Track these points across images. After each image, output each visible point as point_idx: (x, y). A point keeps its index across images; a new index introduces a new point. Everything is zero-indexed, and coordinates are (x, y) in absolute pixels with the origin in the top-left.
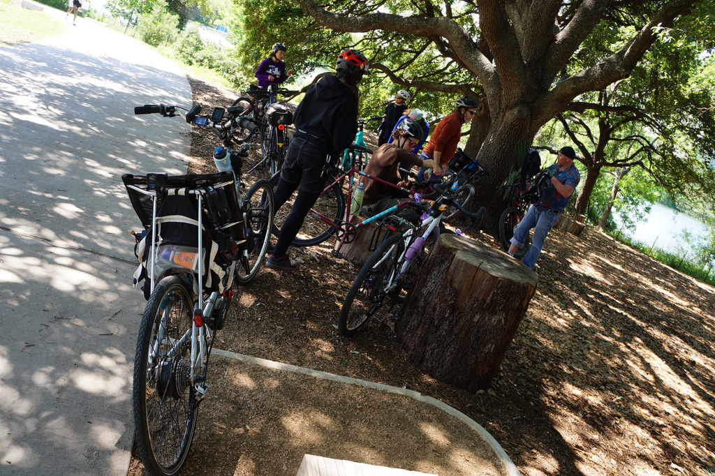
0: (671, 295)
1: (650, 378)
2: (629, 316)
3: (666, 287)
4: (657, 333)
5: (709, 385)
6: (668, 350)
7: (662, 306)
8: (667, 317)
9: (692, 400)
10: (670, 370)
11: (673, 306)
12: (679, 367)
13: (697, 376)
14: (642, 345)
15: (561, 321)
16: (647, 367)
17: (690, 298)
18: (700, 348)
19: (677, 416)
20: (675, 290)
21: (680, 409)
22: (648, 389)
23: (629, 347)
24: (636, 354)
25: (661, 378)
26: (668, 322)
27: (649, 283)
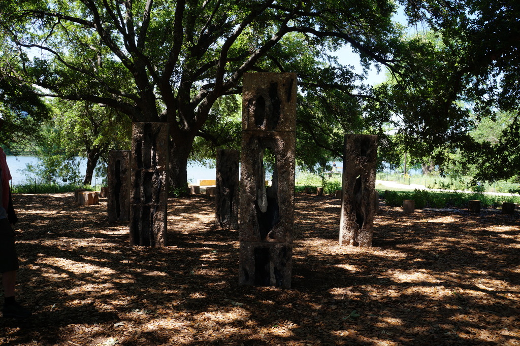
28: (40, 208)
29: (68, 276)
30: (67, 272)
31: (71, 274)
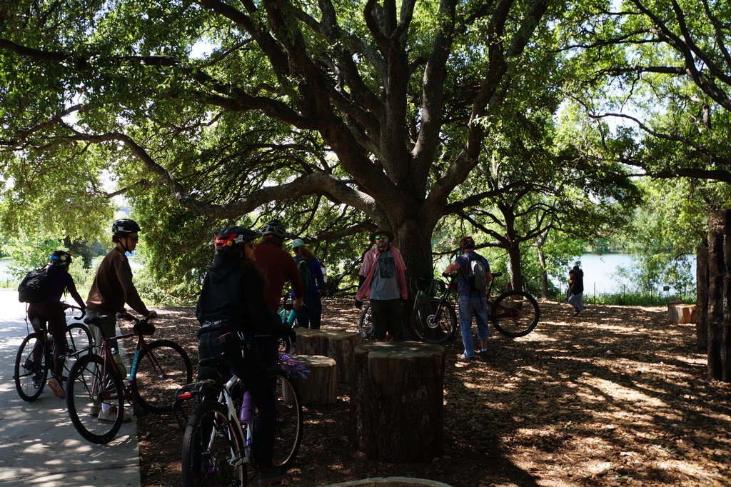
0: (616, 327)
1: (601, 398)
2: (574, 359)
3: (611, 323)
4: (602, 362)
5: (656, 385)
6: (615, 371)
7: (607, 340)
8: (612, 346)
9: (639, 401)
10: (619, 386)
11: (618, 336)
12: (626, 380)
13: (643, 382)
14: (589, 376)
15: (509, 385)
16: (597, 391)
17: (636, 323)
18: (646, 359)
19: (627, 418)
20: (621, 322)
21: (629, 411)
22: (599, 407)
23: (576, 383)
24: (585, 385)
25: (611, 395)
26: (613, 351)
27: (595, 326)
28: (617, 323)
29: (604, 399)
30: (606, 396)
31: (609, 398)
